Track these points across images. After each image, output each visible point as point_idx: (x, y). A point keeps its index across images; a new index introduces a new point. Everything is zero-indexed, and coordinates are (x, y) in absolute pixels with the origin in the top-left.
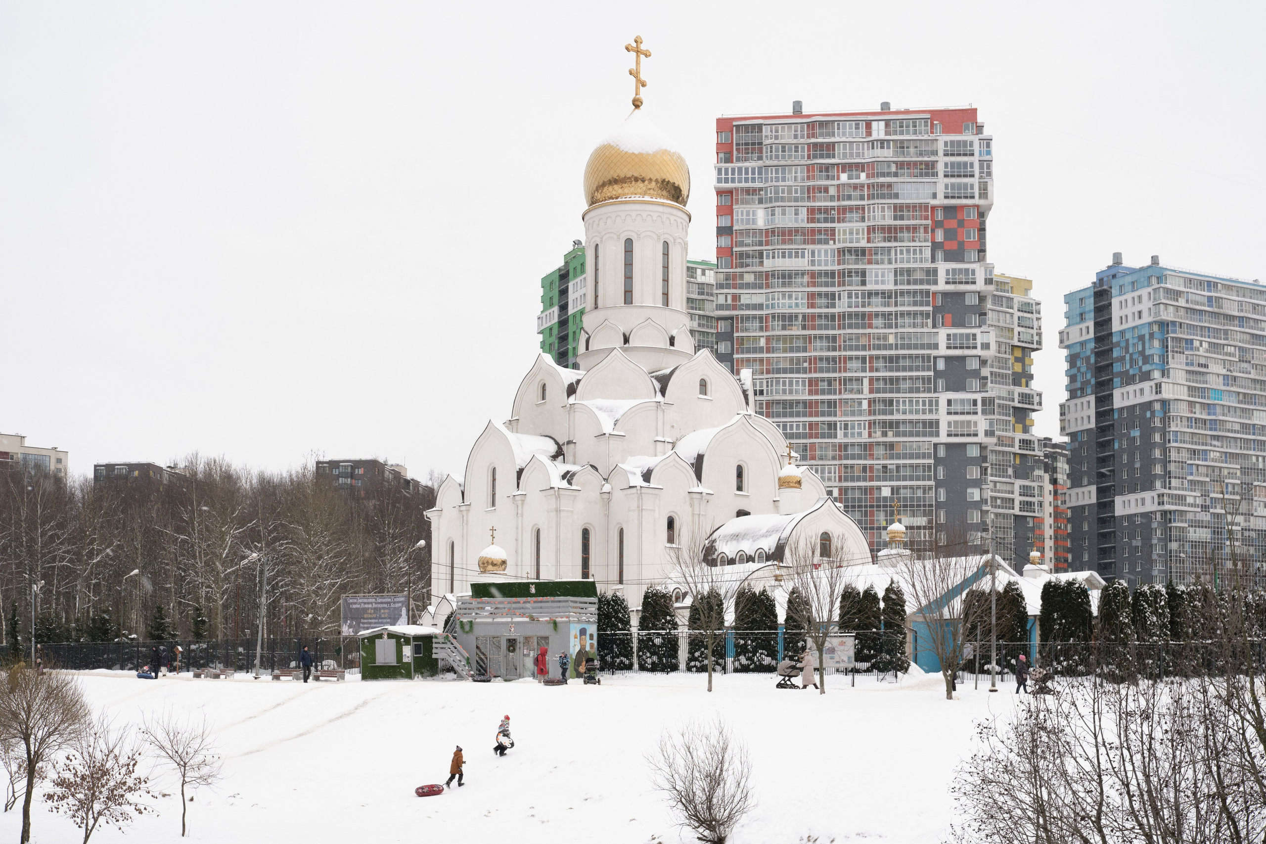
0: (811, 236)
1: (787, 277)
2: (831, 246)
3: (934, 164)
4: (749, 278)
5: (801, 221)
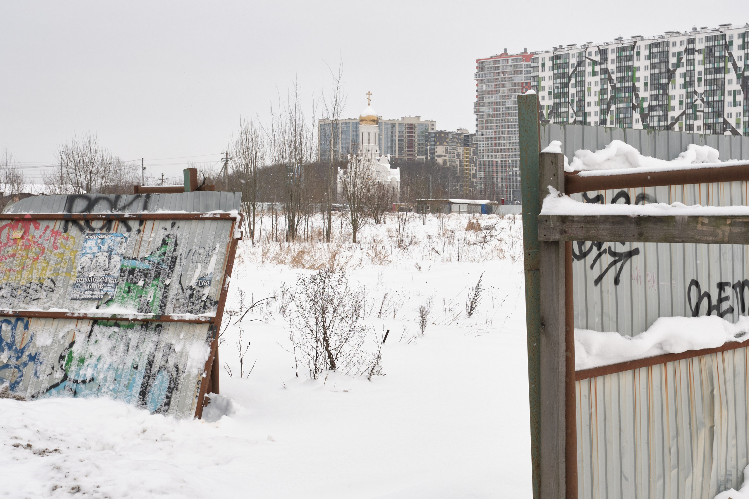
0: (496, 92)
1: (490, 103)
2: (499, 95)
3: (522, 71)
4: (482, 104)
5: (492, 88)
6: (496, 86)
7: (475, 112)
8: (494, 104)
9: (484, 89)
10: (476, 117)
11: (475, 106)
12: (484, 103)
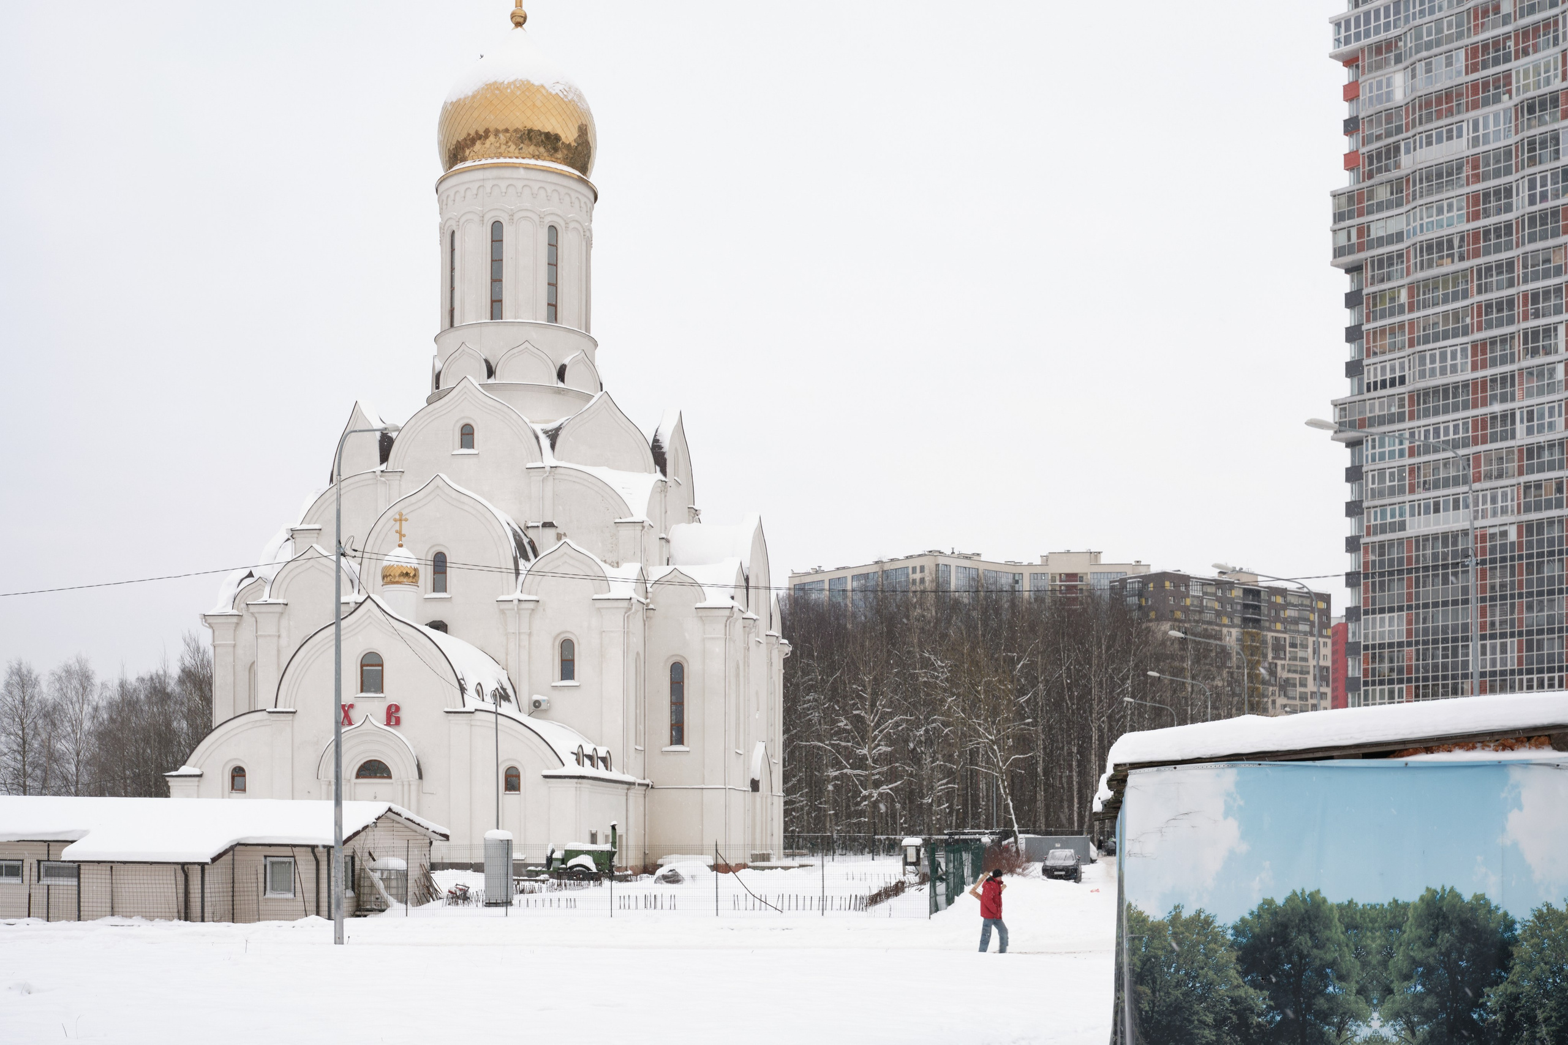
6: (1478, 55)
7: (1338, 252)
8: (1467, 171)
9: (1399, 96)
10: (1344, 283)
11: (1338, 217)
12: (1398, 186)
